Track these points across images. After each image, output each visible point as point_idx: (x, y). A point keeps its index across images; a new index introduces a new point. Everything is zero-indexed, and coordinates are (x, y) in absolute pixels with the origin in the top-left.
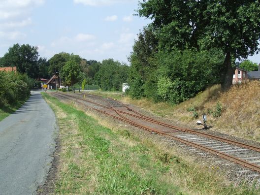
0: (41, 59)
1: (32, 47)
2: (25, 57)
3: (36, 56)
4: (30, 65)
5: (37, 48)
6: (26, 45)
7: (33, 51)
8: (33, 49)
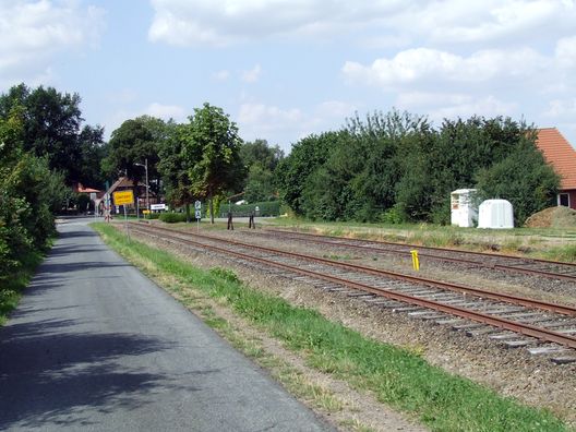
0: (87, 129)
1: (64, 95)
2: (43, 124)
3: (74, 123)
4: (58, 145)
5: (77, 99)
6: (45, 89)
7: (66, 108)
8: (66, 101)
